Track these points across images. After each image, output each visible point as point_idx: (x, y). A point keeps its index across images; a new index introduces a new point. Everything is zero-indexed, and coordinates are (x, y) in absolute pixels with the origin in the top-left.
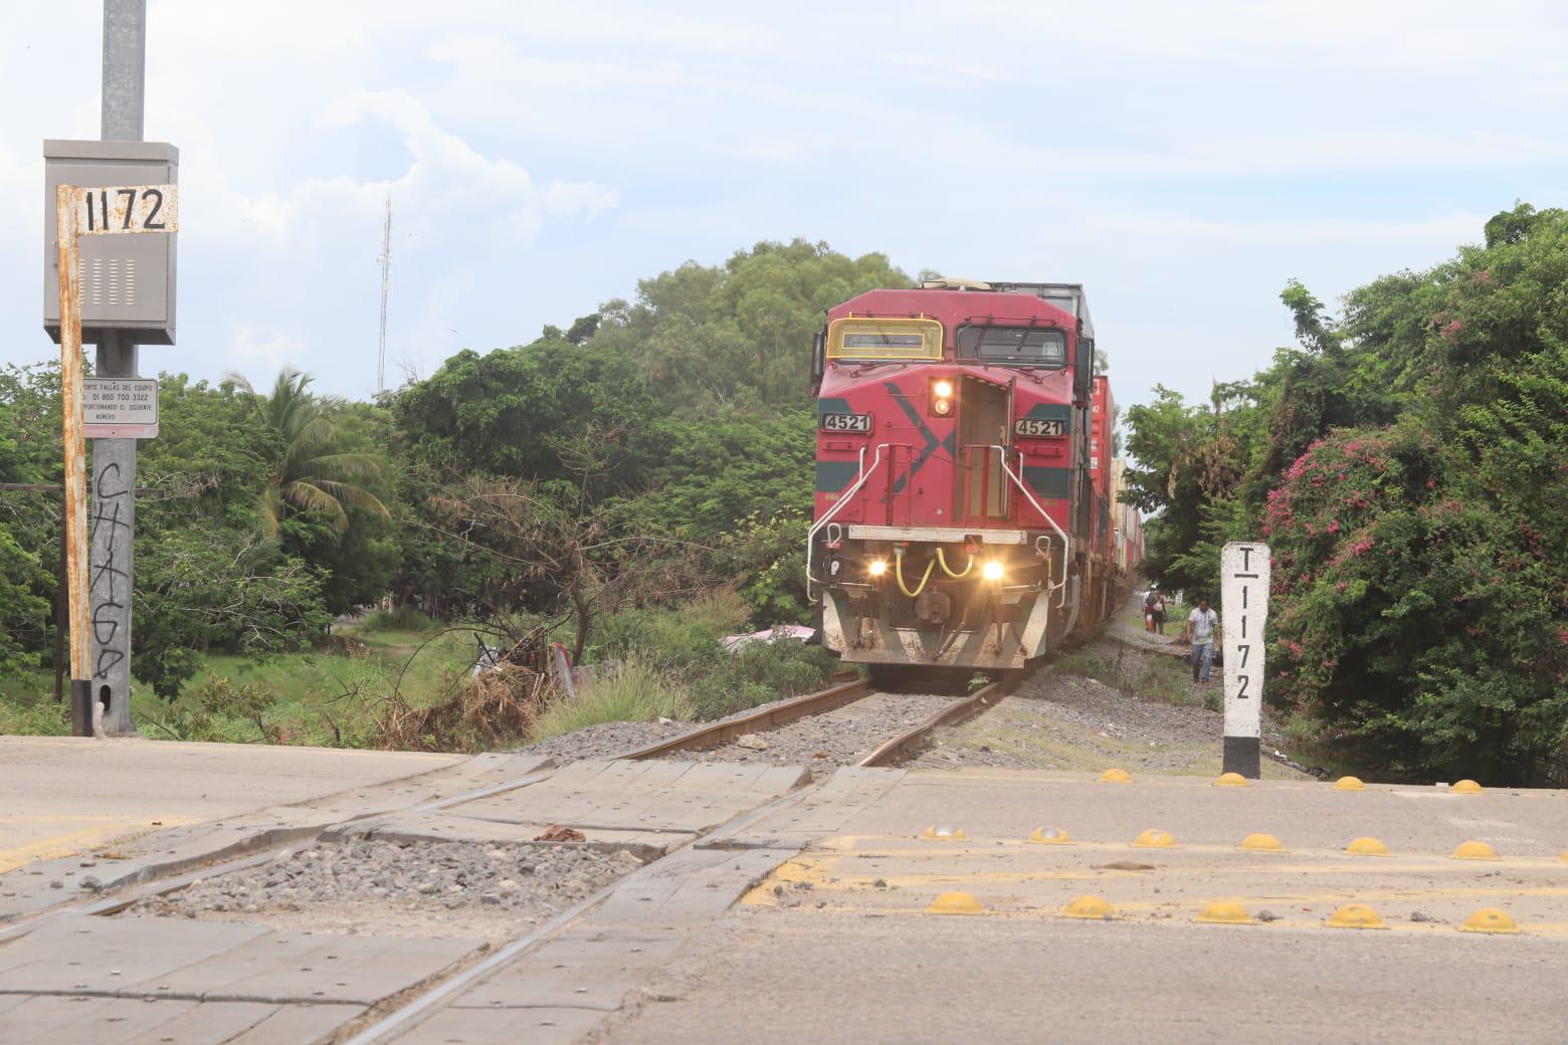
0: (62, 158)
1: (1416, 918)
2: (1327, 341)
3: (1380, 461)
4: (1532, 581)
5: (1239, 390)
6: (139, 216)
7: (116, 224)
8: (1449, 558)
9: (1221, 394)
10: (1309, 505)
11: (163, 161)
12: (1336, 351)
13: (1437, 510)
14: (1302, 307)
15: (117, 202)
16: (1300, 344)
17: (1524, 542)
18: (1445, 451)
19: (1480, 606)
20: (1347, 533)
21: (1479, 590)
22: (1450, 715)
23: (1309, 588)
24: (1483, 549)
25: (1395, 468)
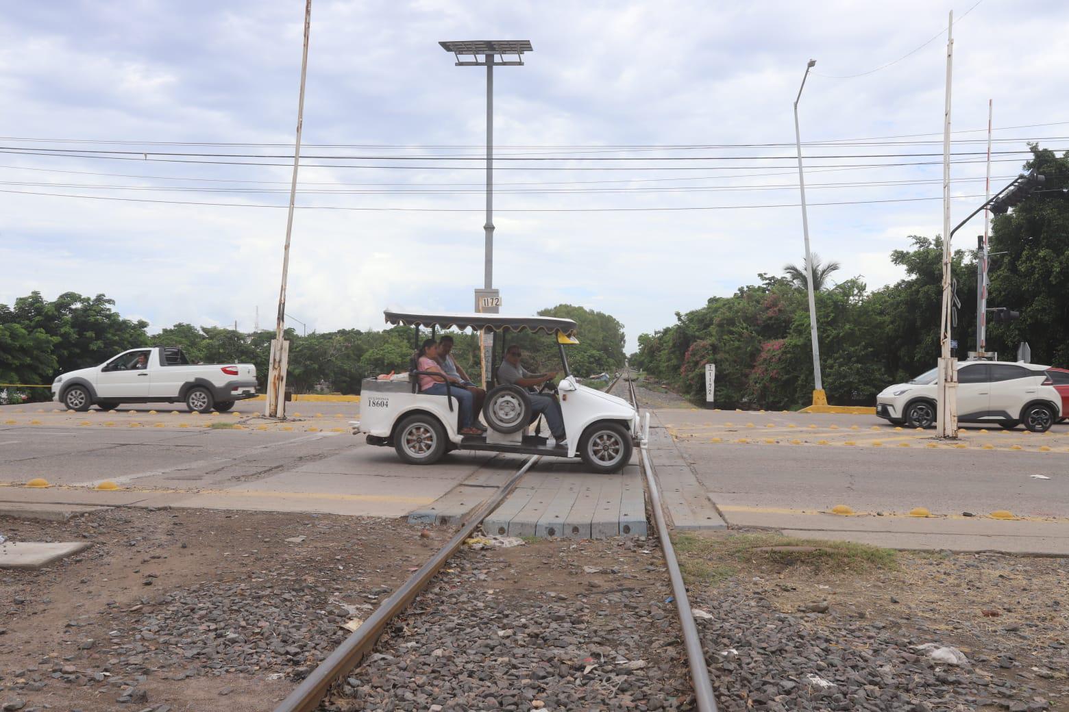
0: (477, 292)
1: (806, 442)
2: (683, 322)
3: (707, 347)
4: (737, 369)
5: (659, 332)
6: (494, 304)
7: (490, 305)
8: (721, 365)
9: (656, 333)
10: (694, 355)
11: (496, 292)
12: (685, 324)
13: (719, 355)
14: (678, 314)
15: (490, 301)
16: (679, 323)
17: (735, 362)
18: (719, 344)
19: (726, 375)
20: (701, 360)
21: (727, 372)
22: (723, 396)
23: (694, 370)
24: (728, 363)
25: (710, 348)
